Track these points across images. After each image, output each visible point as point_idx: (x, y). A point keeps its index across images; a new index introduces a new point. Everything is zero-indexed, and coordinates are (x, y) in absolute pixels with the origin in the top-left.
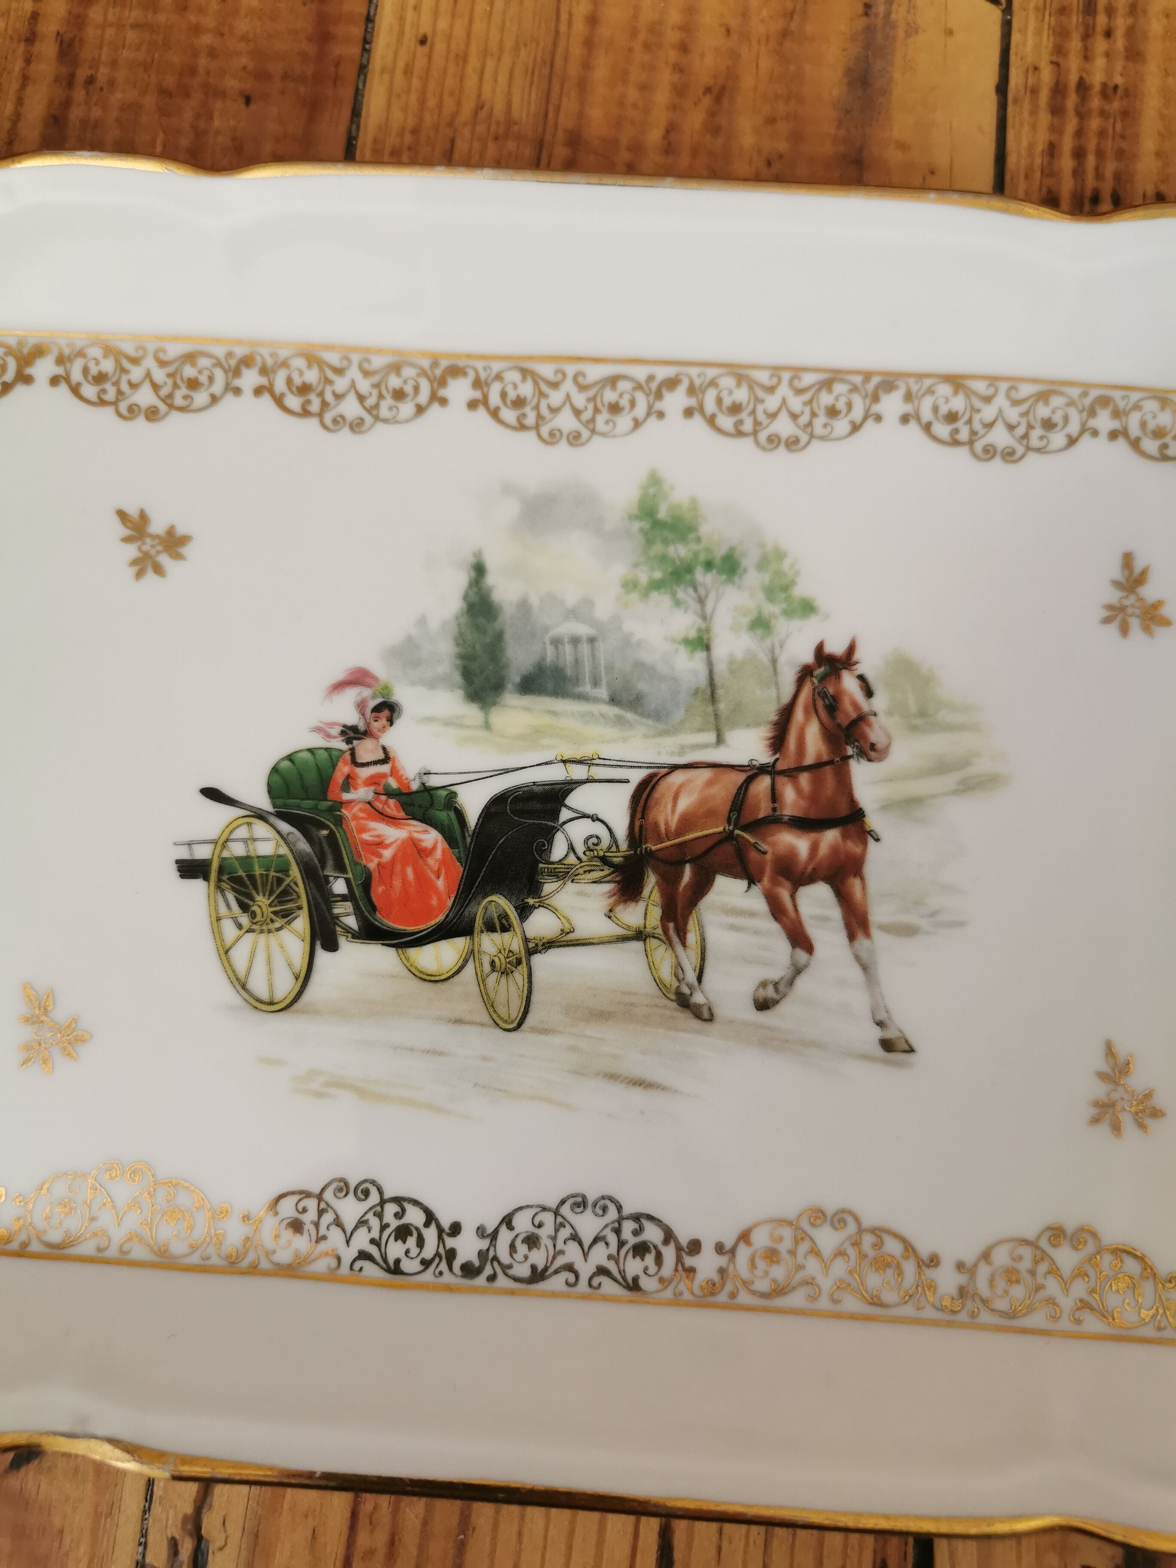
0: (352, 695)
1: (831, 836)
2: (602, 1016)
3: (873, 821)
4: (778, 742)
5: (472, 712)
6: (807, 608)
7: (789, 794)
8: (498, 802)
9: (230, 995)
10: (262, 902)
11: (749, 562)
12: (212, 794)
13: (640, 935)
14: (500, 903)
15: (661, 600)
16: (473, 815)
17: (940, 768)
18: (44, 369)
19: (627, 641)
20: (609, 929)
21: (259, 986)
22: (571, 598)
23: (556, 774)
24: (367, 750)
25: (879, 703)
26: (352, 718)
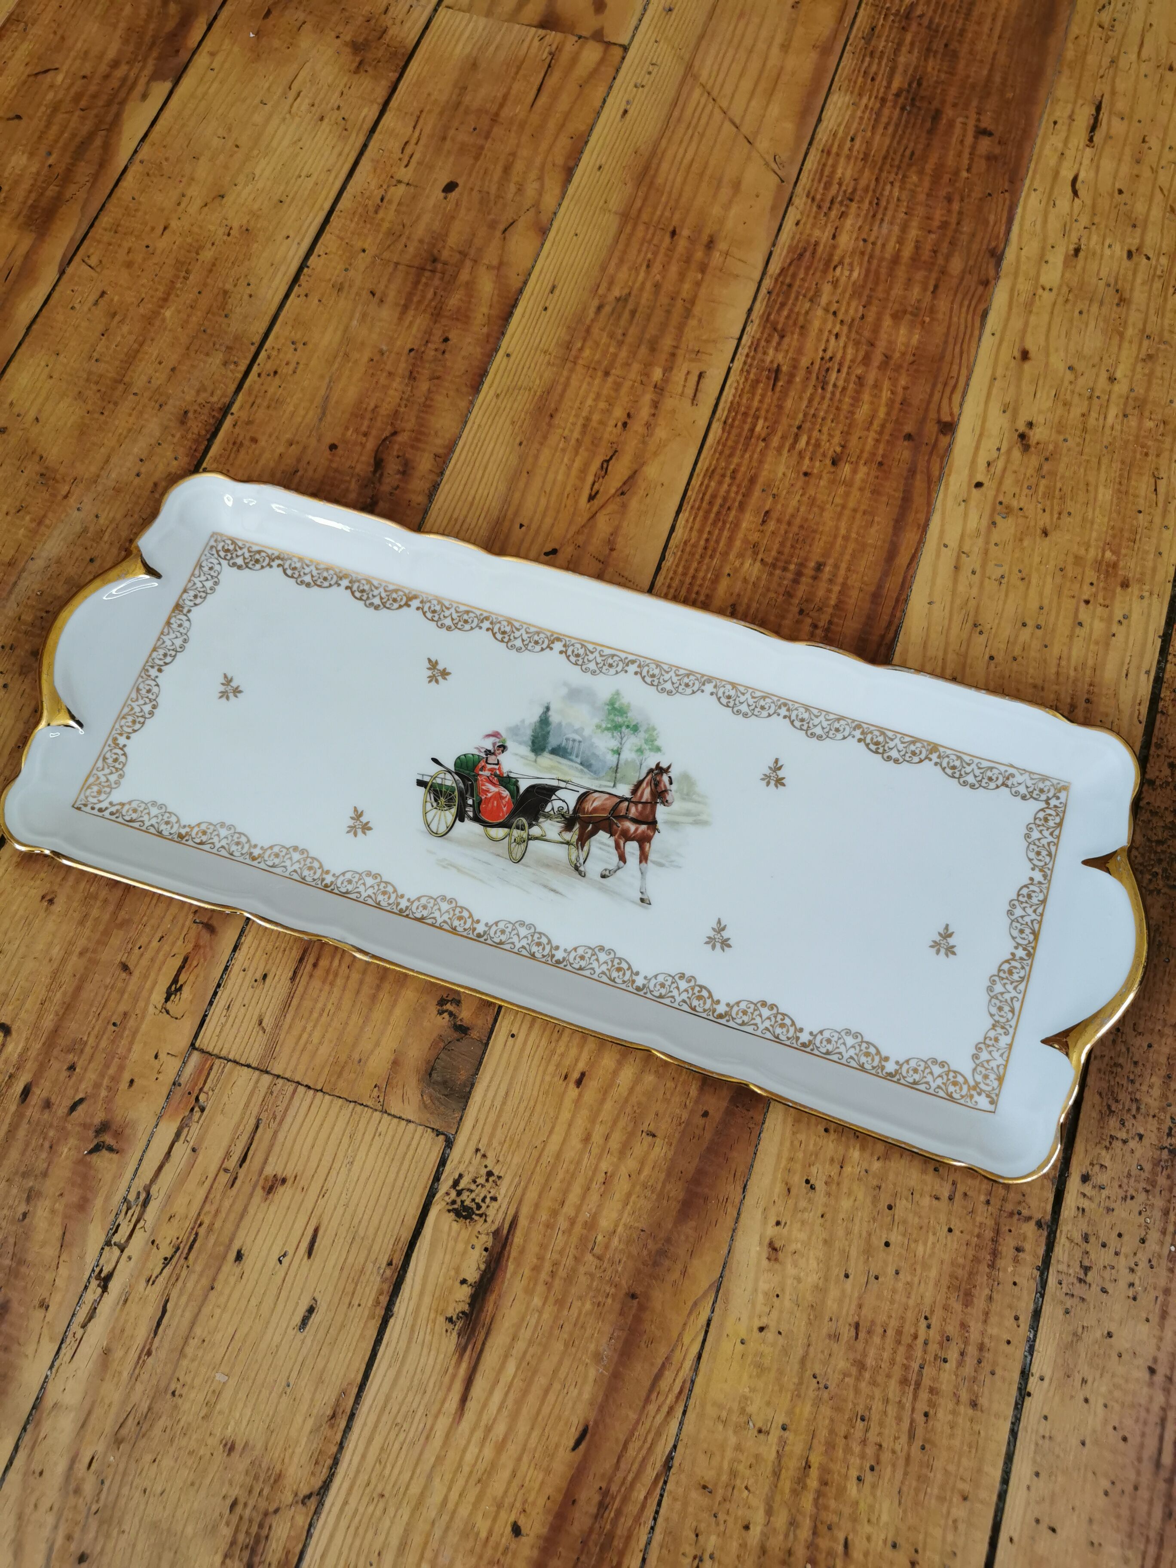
0: (492, 739)
1: (643, 827)
2: (548, 866)
3: (660, 826)
4: (634, 792)
5: (532, 756)
6: (658, 749)
7: (633, 809)
8: (532, 787)
9: (423, 827)
10: (442, 800)
11: (642, 729)
12: (435, 761)
13: (568, 843)
14: (524, 820)
15: (608, 734)
16: (522, 790)
17: (688, 814)
18: (415, 603)
19: (592, 745)
20: (558, 838)
21: (434, 827)
22: (577, 725)
23: (555, 783)
24: (492, 759)
25: (673, 787)
26: (490, 747)
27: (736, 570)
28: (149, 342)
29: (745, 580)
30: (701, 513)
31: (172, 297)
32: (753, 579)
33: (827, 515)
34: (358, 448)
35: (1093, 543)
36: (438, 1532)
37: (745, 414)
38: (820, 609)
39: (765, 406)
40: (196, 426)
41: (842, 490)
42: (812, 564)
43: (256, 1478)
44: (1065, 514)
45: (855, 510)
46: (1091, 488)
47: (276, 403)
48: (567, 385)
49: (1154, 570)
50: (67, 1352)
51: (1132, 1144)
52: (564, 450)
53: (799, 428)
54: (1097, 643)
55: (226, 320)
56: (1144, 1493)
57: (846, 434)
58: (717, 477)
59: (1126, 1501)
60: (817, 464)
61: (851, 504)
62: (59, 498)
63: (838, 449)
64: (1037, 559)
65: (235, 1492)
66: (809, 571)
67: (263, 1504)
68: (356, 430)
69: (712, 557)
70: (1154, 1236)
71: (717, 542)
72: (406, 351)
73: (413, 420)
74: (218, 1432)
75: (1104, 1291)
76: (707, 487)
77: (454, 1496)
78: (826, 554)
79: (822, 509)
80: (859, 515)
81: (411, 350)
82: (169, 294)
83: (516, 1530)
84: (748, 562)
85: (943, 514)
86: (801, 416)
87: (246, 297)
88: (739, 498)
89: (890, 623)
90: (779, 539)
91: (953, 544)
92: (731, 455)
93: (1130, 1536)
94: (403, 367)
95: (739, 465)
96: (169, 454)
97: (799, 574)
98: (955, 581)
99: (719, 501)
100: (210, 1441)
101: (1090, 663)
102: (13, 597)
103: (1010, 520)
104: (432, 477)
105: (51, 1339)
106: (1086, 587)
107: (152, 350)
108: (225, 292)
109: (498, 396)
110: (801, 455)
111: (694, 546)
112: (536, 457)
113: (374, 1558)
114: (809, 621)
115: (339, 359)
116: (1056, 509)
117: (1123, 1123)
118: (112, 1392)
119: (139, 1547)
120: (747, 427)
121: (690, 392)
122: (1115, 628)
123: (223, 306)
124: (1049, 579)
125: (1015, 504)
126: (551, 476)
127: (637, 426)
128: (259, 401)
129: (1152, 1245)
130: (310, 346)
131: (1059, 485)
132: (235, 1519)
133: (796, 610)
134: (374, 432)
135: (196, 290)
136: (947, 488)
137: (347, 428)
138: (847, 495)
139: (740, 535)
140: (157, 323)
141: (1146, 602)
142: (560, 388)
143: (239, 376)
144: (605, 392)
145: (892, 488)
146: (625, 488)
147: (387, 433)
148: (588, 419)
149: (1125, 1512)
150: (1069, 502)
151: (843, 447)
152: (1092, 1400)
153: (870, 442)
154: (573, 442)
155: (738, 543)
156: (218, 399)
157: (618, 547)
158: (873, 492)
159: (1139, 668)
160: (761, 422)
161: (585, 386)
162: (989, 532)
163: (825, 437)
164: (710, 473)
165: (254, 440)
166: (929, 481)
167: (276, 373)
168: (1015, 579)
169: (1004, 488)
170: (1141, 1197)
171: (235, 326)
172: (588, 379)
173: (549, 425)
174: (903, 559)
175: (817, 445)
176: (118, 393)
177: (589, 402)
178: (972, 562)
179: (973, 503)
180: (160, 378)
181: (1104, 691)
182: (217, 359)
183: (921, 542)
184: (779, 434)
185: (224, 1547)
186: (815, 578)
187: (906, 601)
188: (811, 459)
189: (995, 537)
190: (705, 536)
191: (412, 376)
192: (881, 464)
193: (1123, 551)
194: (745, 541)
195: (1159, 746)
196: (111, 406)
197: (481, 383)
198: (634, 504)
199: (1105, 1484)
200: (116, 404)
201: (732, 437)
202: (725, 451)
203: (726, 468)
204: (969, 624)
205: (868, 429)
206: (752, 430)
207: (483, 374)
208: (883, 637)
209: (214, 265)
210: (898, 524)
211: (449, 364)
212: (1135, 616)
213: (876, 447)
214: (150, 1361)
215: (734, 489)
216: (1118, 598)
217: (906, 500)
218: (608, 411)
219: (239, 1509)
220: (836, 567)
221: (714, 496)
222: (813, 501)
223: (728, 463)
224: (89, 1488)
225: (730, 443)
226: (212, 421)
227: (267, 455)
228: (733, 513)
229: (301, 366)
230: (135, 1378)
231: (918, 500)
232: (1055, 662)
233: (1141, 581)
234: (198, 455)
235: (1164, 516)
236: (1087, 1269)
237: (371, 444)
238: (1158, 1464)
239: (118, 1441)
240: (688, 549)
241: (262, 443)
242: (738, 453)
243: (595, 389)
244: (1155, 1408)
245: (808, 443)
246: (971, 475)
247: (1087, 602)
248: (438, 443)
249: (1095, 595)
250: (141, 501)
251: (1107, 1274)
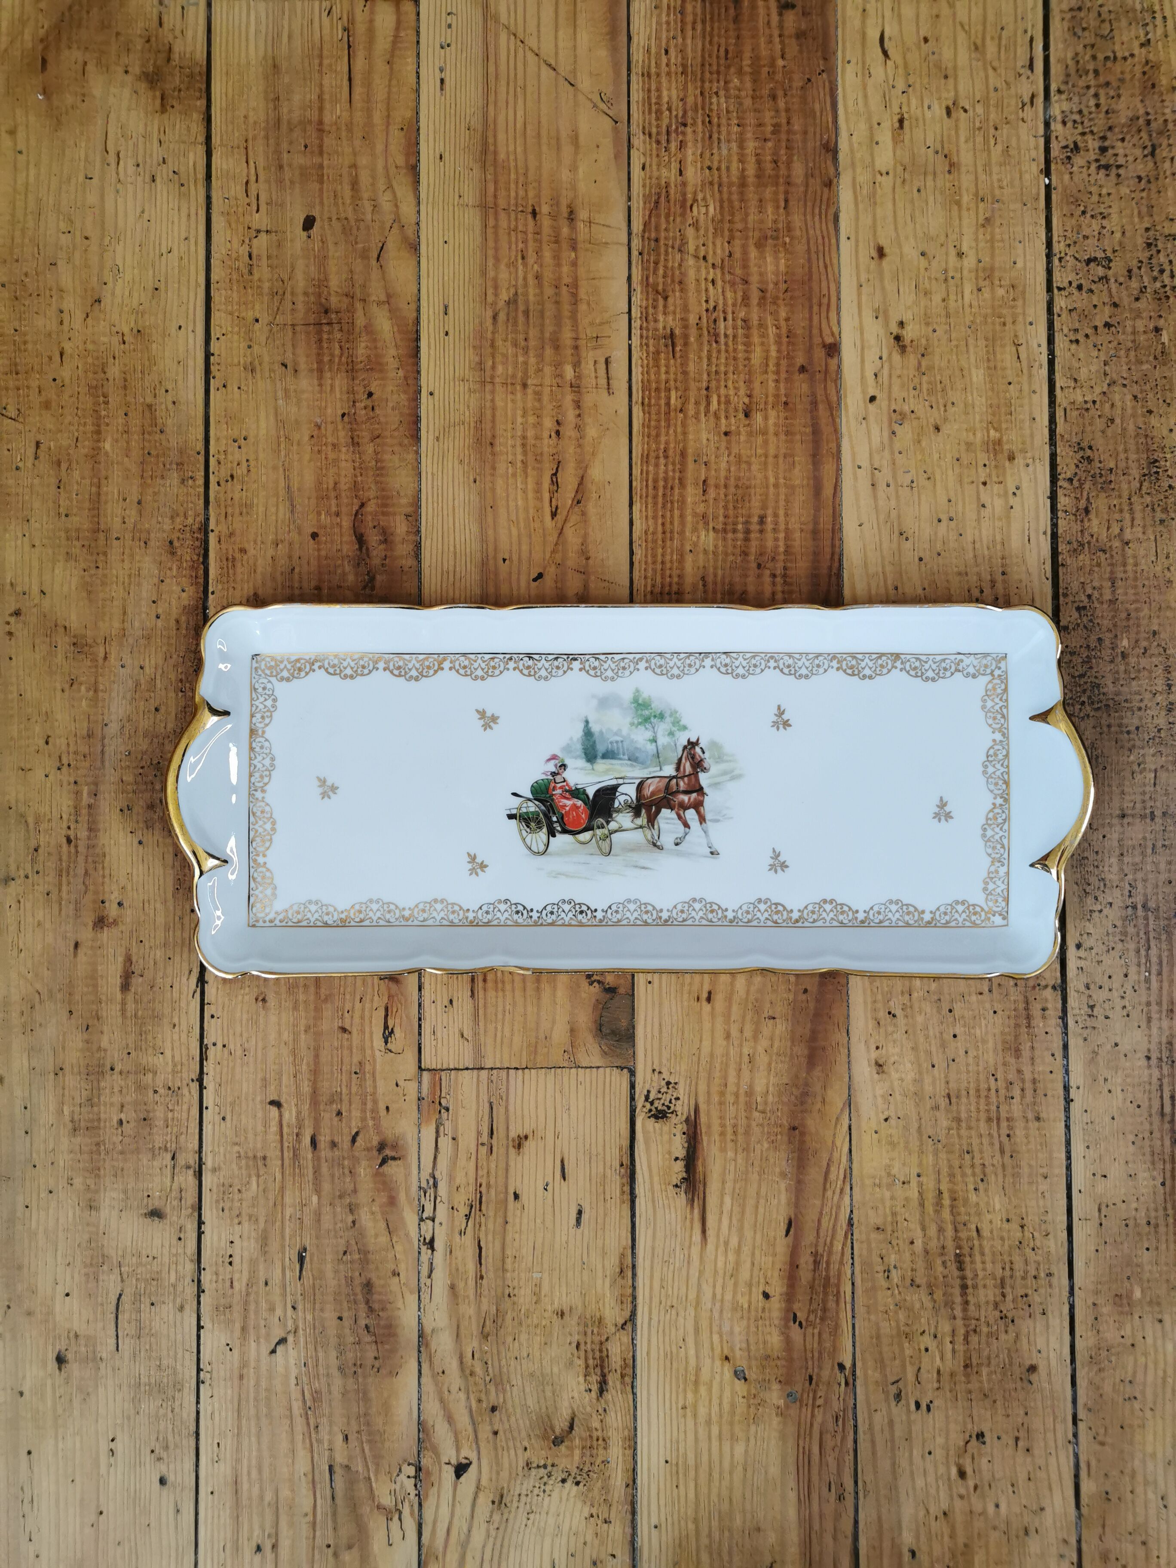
0: (553, 762)
1: (694, 795)
2: (632, 850)
3: (706, 790)
4: (678, 769)
5: (588, 765)
6: (685, 728)
7: (681, 784)
8: (598, 791)
9: (527, 851)
10: (533, 824)
11: (667, 715)
12: (515, 794)
13: (641, 827)
14: (601, 820)
15: (641, 727)
16: (591, 796)
17: (725, 773)
18: (446, 664)
19: (632, 741)
20: (633, 826)
21: (534, 848)
22: (615, 729)
23: (614, 782)
24: (558, 779)
25: (707, 755)
26: (554, 769)
27: (695, 545)
28: (104, 482)
29: (705, 552)
30: (650, 500)
31: (103, 427)
32: (711, 548)
33: (754, 467)
34: (337, 530)
35: (978, 425)
36: (716, 1315)
37: (657, 390)
38: (773, 559)
39: (672, 376)
40: (187, 554)
41: (760, 439)
42: (755, 519)
43: (586, 1325)
44: (949, 405)
45: (776, 456)
46: (965, 372)
47: (247, 507)
48: (494, 409)
49: (1032, 436)
50: (425, 1297)
51: (1106, 911)
52: (514, 475)
53: (707, 389)
54: (1000, 519)
55: (163, 437)
56: (1157, 1134)
57: (748, 382)
58: (652, 461)
59: (1147, 1142)
60: (733, 420)
61: (772, 451)
62: (101, 661)
63: (746, 400)
64: (936, 456)
65: (576, 1338)
66: (755, 527)
67: (597, 1339)
68: (328, 513)
69: (671, 539)
70: (1133, 970)
71: (672, 523)
72: (339, 418)
73: (373, 486)
74: (549, 1308)
75: (1107, 1017)
76: (647, 473)
77: (719, 1290)
78: (764, 507)
79: (749, 464)
80: (781, 460)
81: (343, 415)
82: (99, 426)
83: (766, 1296)
84: (703, 533)
85: (850, 437)
86: (705, 376)
87: (170, 406)
88: (677, 475)
89: (833, 554)
90: (722, 504)
91: (865, 464)
92: (658, 435)
93: (1153, 1163)
94: (343, 436)
95: (667, 443)
96: (176, 589)
97: (747, 532)
98: (875, 497)
99: (661, 483)
100: (546, 1315)
101: (998, 538)
102: (107, 764)
103: (907, 426)
104: (412, 537)
105: (411, 1293)
106: (981, 469)
107: (111, 490)
108: (150, 406)
109: (438, 439)
110: (717, 416)
111: (654, 533)
112: (493, 490)
113: (681, 1343)
114: (768, 572)
115: (282, 446)
116: (941, 401)
117: (1096, 898)
118: (468, 1310)
119: (527, 1390)
120: (663, 402)
121: (603, 381)
122: (1012, 501)
123: (154, 419)
124: (950, 472)
125: (906, 409)
126: (512, 504)
127: (569, 431)
128: (230, 510)
129: (1133, 976)
130: (251, 440)
131: (938, 378)
132: (582, 1354)
133: (754, 565)
134: (344, 509)
135: (121, 413)
136: (847, 411)
137: (319, 514)
138: (766, 442)
139: (689, 512)
140: (103, 459)
141: (1031, 468)
142: (489, 413)
143: (202, 490)
144: (529, 405)
145: (801, 423)
146: (579, 497)
147: (356, 508)
148: (524, 437)
149: (1148, 1150)
150: (950, 393)
151: (749, 396)
152: (1113, 1089)
153: (772, 384)
154: (519, 464)
155: (689, 518)
156: (193, 520)
157: (591, 554)
158: (787, 433)
159: (1037, 531)
160: (673, 394)
161: (510, 405)
162: (891, 440)
163: (732, 392)
164: (645, 459)
165: (243, 551)
166: (831, 409)
167: (232, 477)
168: (923, 481)
169: (894, 396)
170: (1119, 946)
171: (174, 441)
172: (510, 397)
173: (493, 454)
174: (828, 491)
175: (728, 402)
176: (101, 542)
177: (519, 420)
178: (885, 475)
179: (871, 419)
180: (132, 514)
181: (1015, 560)
182: (174, 477)
183: (839, 470)
184: (692, 400)
185: (582, 1370)
186: (761, 531)
187: (841, 529)
188: (727, 417)
189: (897, 446)
190: (660, 521)
191: (355, 443)
192: (786, 403)
193: (1004, 426)
194: (695, 515)
195: (1065, 595)
196: (101, 557)
197: (419, 430)
198: (592, 509)
199: (1131, 1138)
200: (105, 554)
201: (654, 417)
202: (652, 433)
203: (658, 449)
204: (897, 533)
205: (766, 372)
206: (668, 404)
207: (417, 420)
208: (830, 568)
209: (125, 380)
210: (816, 458)
211: (382, 419)
212: (1024, 485)
213: (777, 388)
214: (485, 1282)
215: (670, 467)
216: (1009, 472)
217: (816, 432)
218: (538, 425)
219: (582, 1347)
220: (776, 515)
221: (655, 481)
222: (739, 458)
223: (658, 443)
224: (479, 1369)
225: (653, 423)
226: (197, 543)
227: (260, 562)
228: (676, 491)
229: (252, 463)
230: (479, 1295)
231: (826, 430)
232: (971, 546)
233: (1024, 451)
234: (201, 581)
235: (1030, 384)
236: (1092, 1007)
237: (346, 522)
238: (1162, 1114)
239: (485, 1336)
240: (650, 537)
241: (252, 552)
242: (663, 431)
243: (520, 404)
244: (1155, 1080)
245: (719, 403)
246: (864, 392)
247: (985, 484)
248: (404, 502)
249: (990, 476)
250: (173, 641)
251: (1106, 1006)
